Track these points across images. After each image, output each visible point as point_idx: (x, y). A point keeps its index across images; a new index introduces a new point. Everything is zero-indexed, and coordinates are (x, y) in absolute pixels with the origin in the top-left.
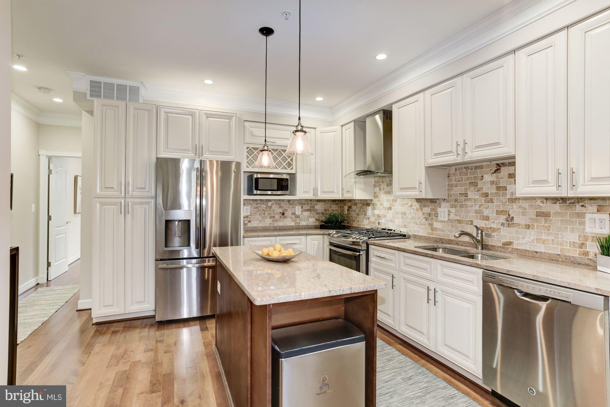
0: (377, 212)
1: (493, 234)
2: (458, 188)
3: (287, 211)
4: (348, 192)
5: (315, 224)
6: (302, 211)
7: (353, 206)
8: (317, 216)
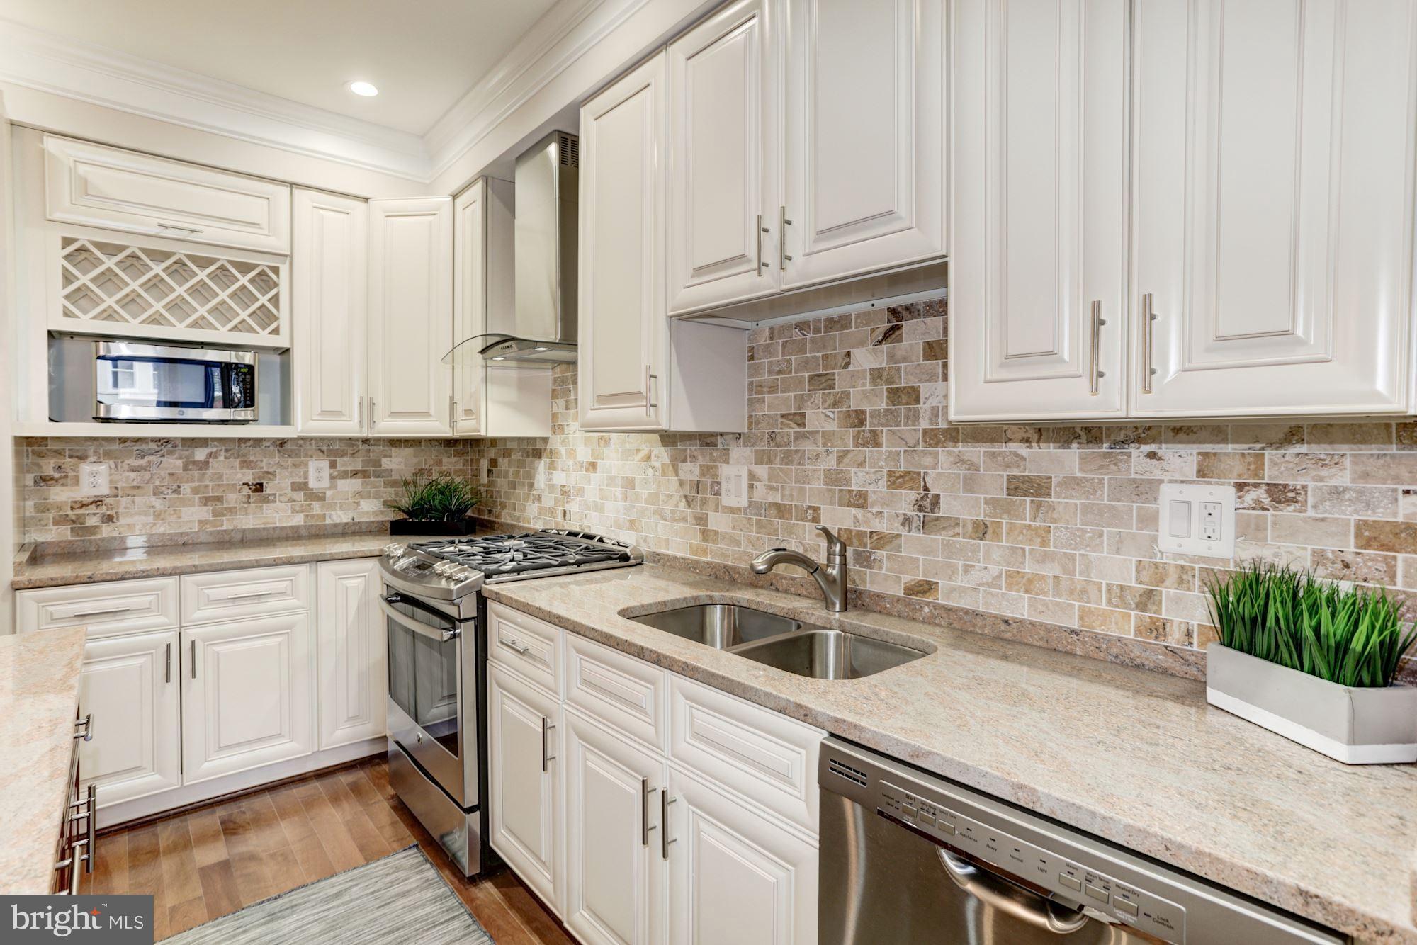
0: (559, 478)
1: (881, 554)
2: (778, 397)
3: (272, 477)
4: (468, 412)
5: (381, 518)
6: (332, 477)
7: (500, 460)
8: (390, 493)
